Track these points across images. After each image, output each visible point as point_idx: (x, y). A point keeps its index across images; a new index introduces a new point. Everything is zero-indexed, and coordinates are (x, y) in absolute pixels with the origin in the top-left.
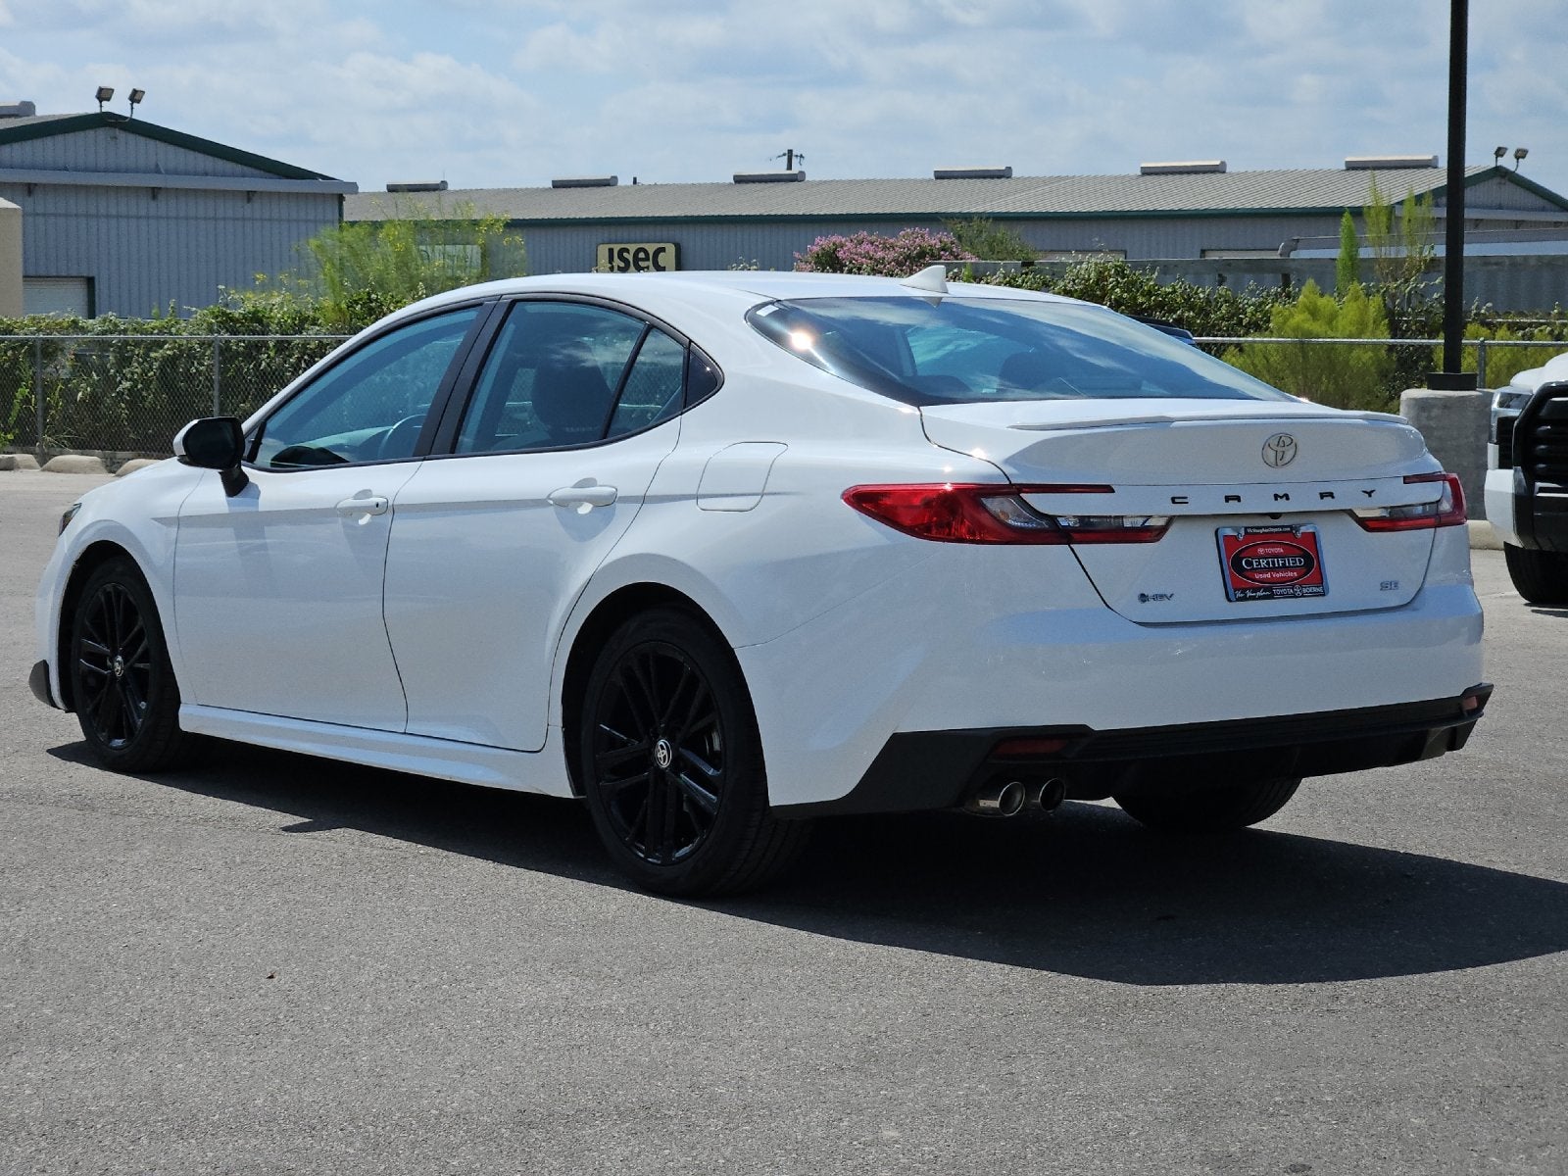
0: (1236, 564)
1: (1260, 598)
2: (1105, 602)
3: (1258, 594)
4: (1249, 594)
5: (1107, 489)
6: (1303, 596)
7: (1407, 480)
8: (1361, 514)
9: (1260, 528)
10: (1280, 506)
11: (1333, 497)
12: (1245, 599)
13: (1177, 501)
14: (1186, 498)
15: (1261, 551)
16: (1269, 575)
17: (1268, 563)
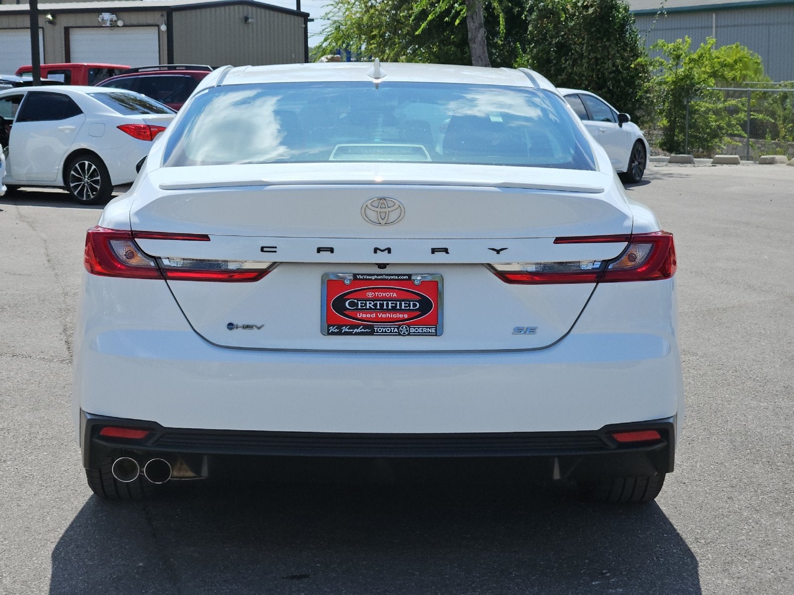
0: (339, 305)
1: (357, 334)
2: (193, 328)
3: (356, 330)
4: (345, 329)
5: (205, 238)
6: (409, 335)
7: (558, 240)
8: (500, 268)
9: (373, 275)
10: (382, 258)
11: (447, 253)
12: (340, 333)
13: (265, 249)
14: (276, 247)
15: (370, 295)
16: (374, 315)
17: (375, 305)
